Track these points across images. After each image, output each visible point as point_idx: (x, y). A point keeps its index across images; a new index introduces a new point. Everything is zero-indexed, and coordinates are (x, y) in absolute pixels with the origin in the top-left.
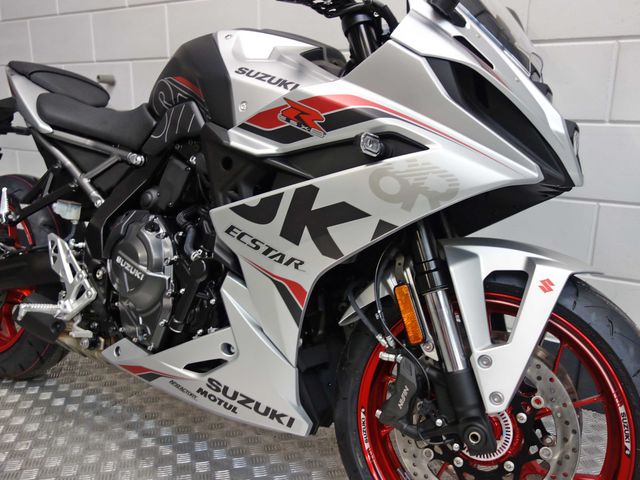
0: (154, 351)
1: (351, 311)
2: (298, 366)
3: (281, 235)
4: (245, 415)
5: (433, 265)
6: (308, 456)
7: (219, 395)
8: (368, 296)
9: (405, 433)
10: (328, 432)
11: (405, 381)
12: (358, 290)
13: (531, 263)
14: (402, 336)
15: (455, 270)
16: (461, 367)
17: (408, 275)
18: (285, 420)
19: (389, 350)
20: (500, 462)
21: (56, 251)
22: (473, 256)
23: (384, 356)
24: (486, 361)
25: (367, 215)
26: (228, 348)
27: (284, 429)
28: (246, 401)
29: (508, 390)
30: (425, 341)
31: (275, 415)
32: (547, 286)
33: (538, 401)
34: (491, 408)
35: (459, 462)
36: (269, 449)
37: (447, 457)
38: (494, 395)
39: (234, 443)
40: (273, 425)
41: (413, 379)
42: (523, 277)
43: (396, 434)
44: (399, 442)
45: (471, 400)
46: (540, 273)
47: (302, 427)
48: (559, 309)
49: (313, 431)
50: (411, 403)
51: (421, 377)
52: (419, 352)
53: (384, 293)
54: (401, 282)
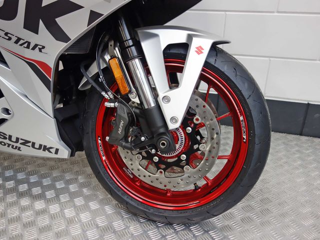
1: (84, 80)
2: (55, 117)
3: (24, 28)
4: (27, 151)
5: (131, 43)
7: (7, 141)
8: (94, 69)
9: (124, 148)
10: (81, 155)
11: (121, 118)
12: (87, 67)
13: (190, 37)
14: (117, 91)
15: (146, 45)
16: (153, 105)
17: (117, 52)
18: (53, 151)
19: (110, 101)
20: (179, 156)
22: (156, 35)
23: (107, 104)
24: (167, 99)
25: (82, 7)
26: (7, 111)
27: (53, 156)
28: (26, 143)
29: (180, 115)
30: (130, 92)
32: (199, 50)
33: (198, 119)
34: (172, 126)
35: (156, 159)
36: (52, 168)
37: (149, 157)
38: (173, 119)
41: (126, 116)
42: (185, 46)
43: (120, 149)
44: (122, 153)
45: (159, 123)
46: (196, 43)
47: (65, 153)
48: (207, 65)
49: (72, 155)
50: (126, 129)
51: (130, 114)
52: (128, 100)
53: (103, 66)
54: (113, 57)
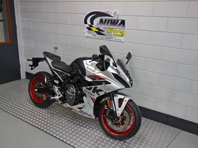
0: (72, 106)
1: (101, 102)
2: (94, 109)
3: (92, 92)
4: (86, 115)
5: (112, 97)
6: (94, 122)
7: (82, 112)
8: (104, 100)
9: (108, 118)
10: (97, 118)
11: (108, 112)
12: (102, 99)
13: (124, 97)
14: (108, 106)
15: (115, 98)
16: (115, 110)
17: (109, 97)
18: (91, 116)
19: (106, 108)
20: (119, 123)
21: (55, 88)
22: (117, 96)
23: (105, 108)
24: (118, 110)
25: (103, 91)
26: (83, 106)
27: (91, 117)
28: (86, 113)
29: (120, 114)
30: (111, 107)
31: (90, 116)
32: (126, 101)
33: (124, 115)
34: (118, 116)
35: (114, 122)
37: (113, 122)
38: (118, 114)
39: (82, 120)
40: (89, 117)
41: (109, 112)
42: (123, 99)
43: (107, 118)
44: (107, 120)
45: (116, 115)
46: (125, 99)
47: (94, 117)
48: (127, 103)
49: (95, 118)
50: (109, 114)
51: (110, 111)
52: (110, 108)
53: (106, 100)
54: (108, 98)
